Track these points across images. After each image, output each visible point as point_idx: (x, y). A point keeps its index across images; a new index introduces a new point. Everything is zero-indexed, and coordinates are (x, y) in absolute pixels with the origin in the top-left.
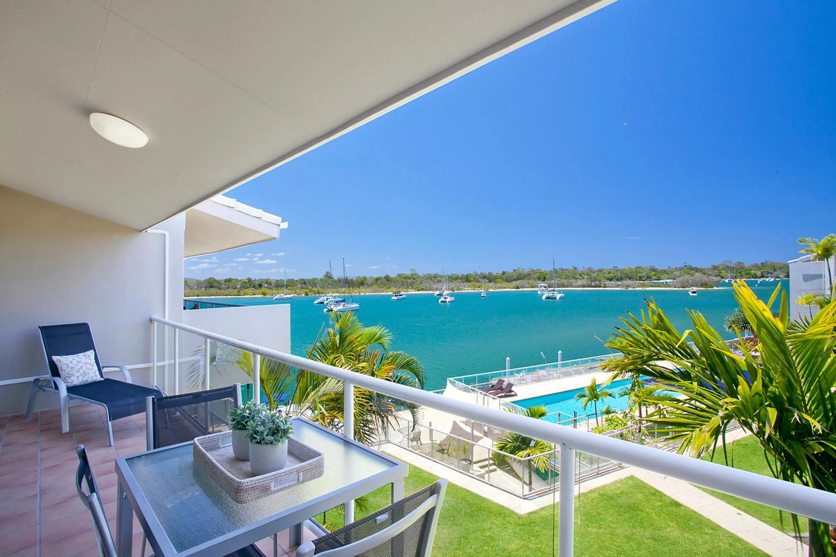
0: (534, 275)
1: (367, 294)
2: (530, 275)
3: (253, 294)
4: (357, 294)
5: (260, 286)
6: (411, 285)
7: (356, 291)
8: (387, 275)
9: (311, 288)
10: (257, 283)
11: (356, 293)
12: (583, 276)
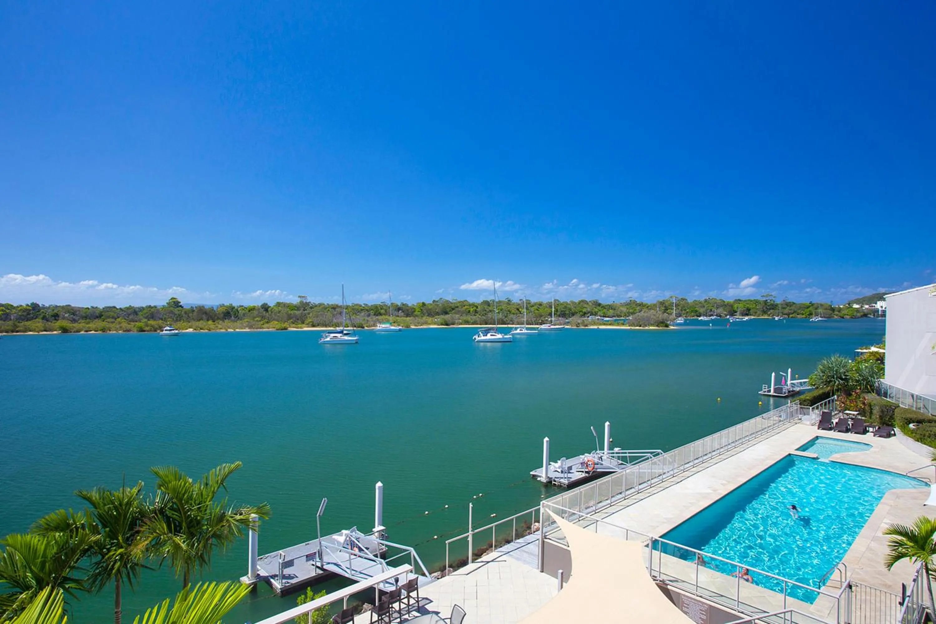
0: (462, 307)
1: (237, 330)
2: (457, 307)
3: (43, 329)
4: (223, 330)
5: (56, 317)
6: (302, 320)
7: (220, 326)
8: (264, 304)
9: (146, 320)
10: (50, 312)
11: (221, 329)
12: (520, 310)
